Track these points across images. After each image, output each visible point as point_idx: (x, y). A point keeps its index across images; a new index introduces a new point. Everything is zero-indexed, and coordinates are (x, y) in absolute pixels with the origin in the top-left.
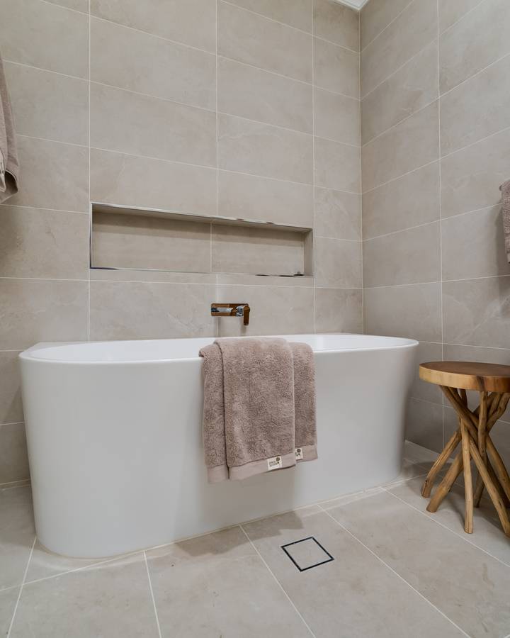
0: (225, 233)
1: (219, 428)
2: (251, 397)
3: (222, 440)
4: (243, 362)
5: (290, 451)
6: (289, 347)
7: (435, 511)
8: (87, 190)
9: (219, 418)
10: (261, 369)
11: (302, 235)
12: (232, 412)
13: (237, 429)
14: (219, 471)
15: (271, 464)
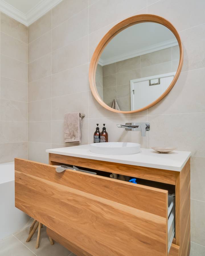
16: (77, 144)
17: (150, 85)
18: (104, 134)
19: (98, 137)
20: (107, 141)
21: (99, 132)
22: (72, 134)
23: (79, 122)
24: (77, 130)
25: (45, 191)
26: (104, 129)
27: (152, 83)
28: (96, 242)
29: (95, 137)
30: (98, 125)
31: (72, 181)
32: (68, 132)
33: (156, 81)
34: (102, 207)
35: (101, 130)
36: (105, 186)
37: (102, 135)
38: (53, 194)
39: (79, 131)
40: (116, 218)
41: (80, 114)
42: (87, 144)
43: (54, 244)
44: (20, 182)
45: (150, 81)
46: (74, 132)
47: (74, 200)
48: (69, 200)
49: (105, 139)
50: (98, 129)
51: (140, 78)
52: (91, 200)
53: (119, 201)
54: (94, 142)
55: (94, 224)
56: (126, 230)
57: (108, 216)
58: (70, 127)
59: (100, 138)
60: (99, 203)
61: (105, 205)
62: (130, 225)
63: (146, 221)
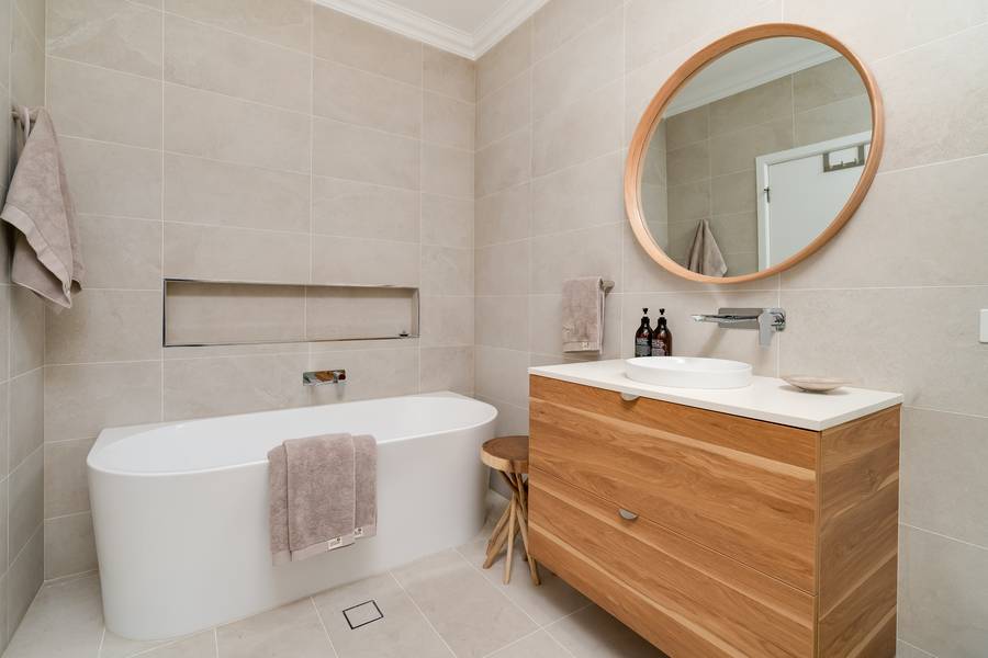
0: (321, 296)
1: (282, 519)
2: (313, 490)
3: (285, 529)
4: (306, 462)
5: (351, 531)
6: (352, 444)
7: (489, 567)
8: (159, 267)
9: (282, 511)
10: (323, 466)
11: (409, 292)
12: (294, 505)
13: (299, 519)
14: (283, 554)
15: (332, 544)
16: (592, 356)
17: (827, 168)
18: (663, 333)
19: (644, 341)
20: (668, 352)
21: (648, 328)
22: (581, 331)
23: (598, 303)
24: (593, 322)
25: (597, 433)
26: (662, 321)
27: (833, 162)
28: (696, 515)
29: (640, 341)
30: (645, 311)
31: (651, 416)
32: (571, 326)
33: (852, 156)
34: (708, 458)
35: (654, 325)
36: (715, 425)
37: (656, 338)
38: (614, 439)
39: (598, 325)
40: (733, 475)
41: (601, 282)
42: (617, 357)
43: (540, 583)
44: (541, 418)
45: (826, 156)
46: (586, 328)
47: (655, 449)
48: (645, 448)
49: (664, 348)
50: (645, 321)
51: (792, 147)
52: (688, 448)
53: (737, 448)
54: (637, 356)
55: (693, 487)
56: (749, 492)
57: (718, 473)
58: (576, 315)
59: (650, 343)
60: (702, 451)
61: (712, 455)
62: (757, 485)
63: (784, 477)
